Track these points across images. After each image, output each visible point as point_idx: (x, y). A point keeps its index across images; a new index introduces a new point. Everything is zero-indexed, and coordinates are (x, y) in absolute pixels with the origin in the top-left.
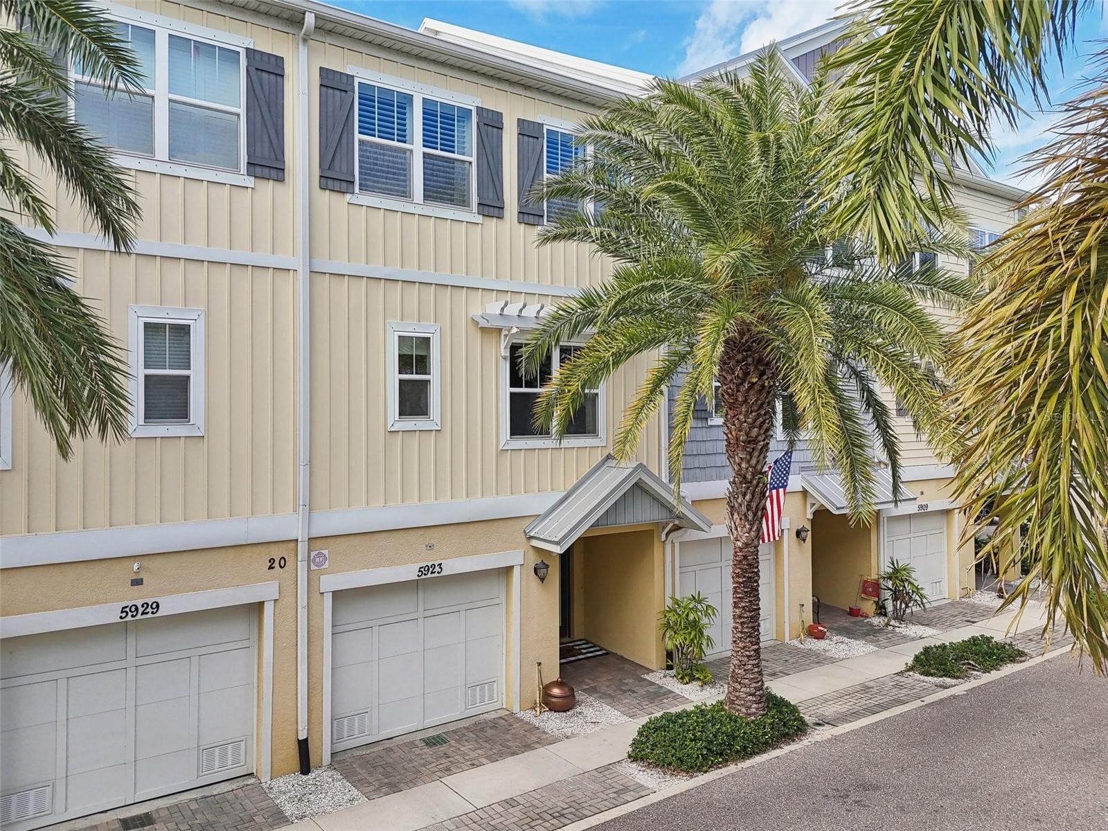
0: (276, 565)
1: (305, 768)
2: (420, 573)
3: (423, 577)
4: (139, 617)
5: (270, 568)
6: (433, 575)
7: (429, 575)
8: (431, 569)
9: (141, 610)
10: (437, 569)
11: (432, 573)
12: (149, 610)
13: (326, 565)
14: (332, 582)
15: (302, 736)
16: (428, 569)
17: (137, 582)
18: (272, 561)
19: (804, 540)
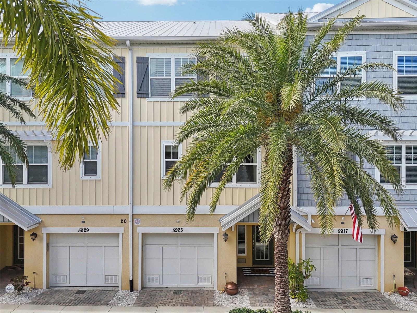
0: (123, 222)
2: (174, 231)
3: (175, 232)
4: (83, 232)
5: (121, 222)
8: (178, 230)
9: (84, 230)
10: (181, 230)
11: (178, 231)
12: (86, 231)
13: (140, 224)
14: (141, 230)
15: (131, 279)
16: (177, 230)
17: (83, 222)
18: (122, 220)
19: (395, 242)
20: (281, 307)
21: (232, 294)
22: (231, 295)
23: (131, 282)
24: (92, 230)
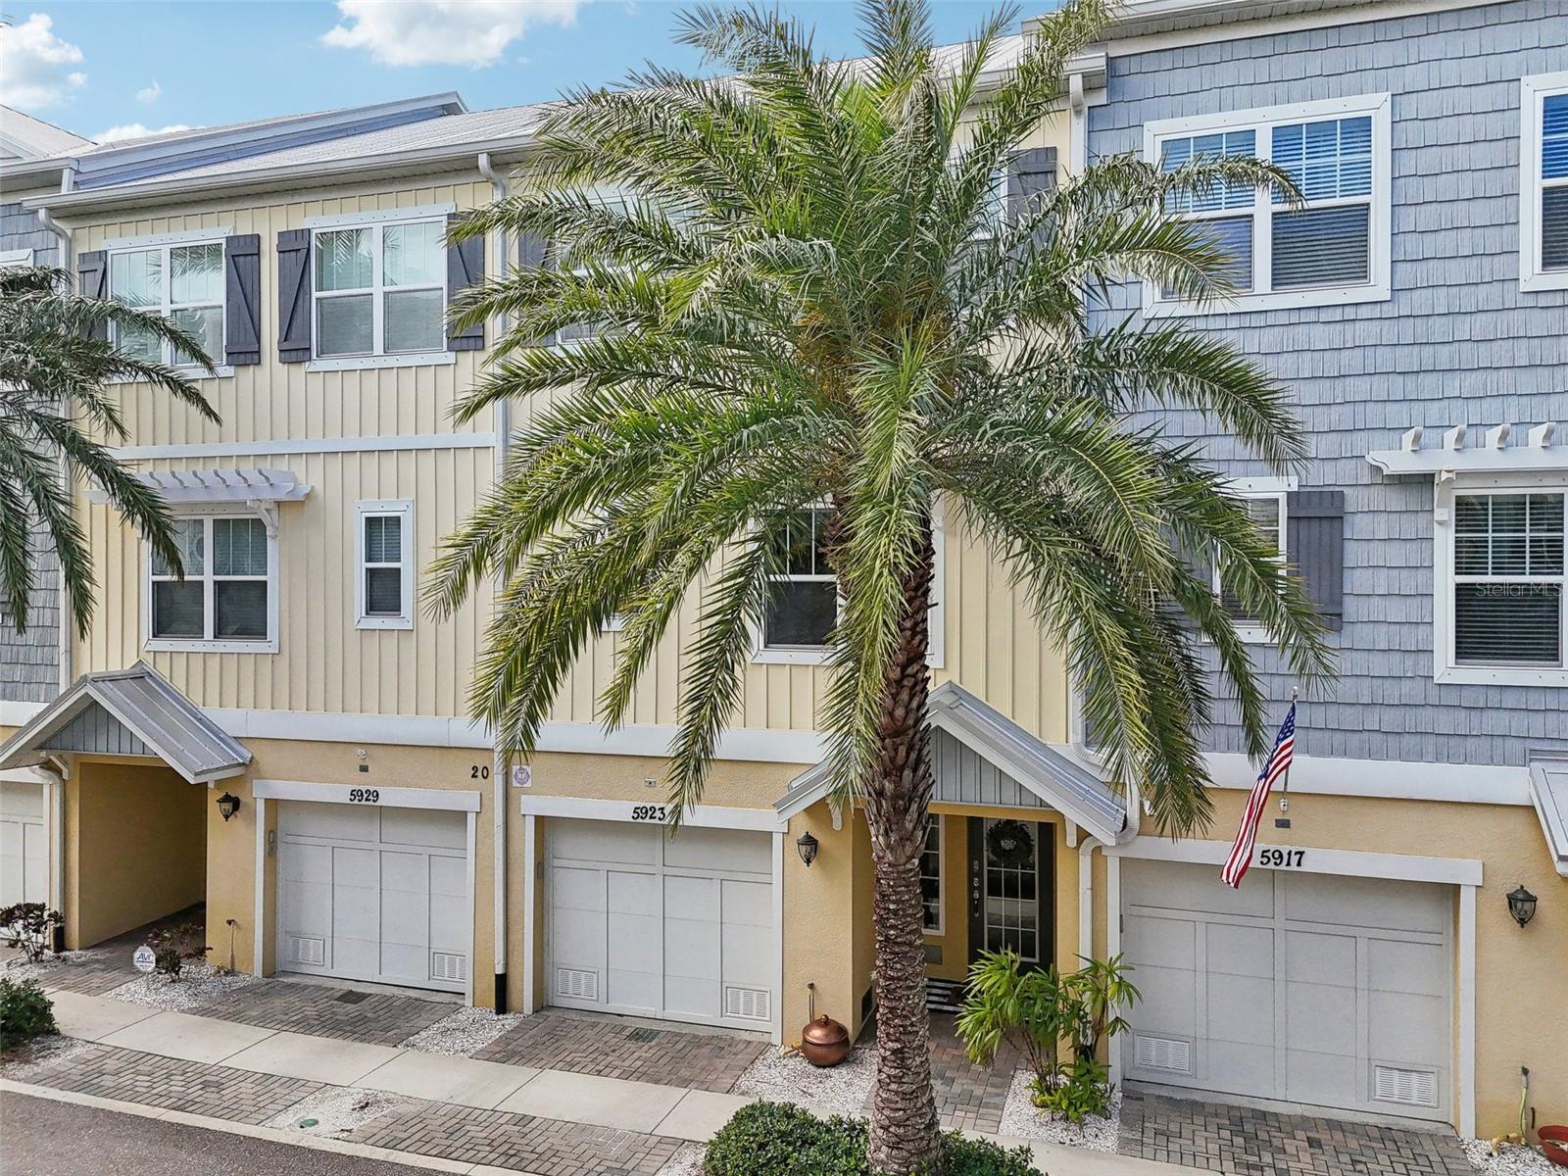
0: (479, 774)
1: (502, 1007)
2: (636, 815)
3: (640, 820)
4: (363, 802)
5: (474, 776)
6: (652, 821)
7: (647, 820)
8: (650, 813)
9: (365, 796)
10: (658, 814)
11: (651, 817)
12: (371, 797)
13: (528, 784)
14: (533, 804)
15: (500, 970)
16: (647, 812)
17: (364, 769)
18: (475, 768)
19: (1522, 922)
20: (887, 1112)
21: (820, 1063)
22: (819, 1067)
23: (502, 981)
24: (389, 797)
